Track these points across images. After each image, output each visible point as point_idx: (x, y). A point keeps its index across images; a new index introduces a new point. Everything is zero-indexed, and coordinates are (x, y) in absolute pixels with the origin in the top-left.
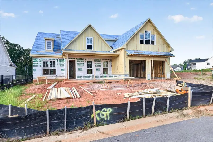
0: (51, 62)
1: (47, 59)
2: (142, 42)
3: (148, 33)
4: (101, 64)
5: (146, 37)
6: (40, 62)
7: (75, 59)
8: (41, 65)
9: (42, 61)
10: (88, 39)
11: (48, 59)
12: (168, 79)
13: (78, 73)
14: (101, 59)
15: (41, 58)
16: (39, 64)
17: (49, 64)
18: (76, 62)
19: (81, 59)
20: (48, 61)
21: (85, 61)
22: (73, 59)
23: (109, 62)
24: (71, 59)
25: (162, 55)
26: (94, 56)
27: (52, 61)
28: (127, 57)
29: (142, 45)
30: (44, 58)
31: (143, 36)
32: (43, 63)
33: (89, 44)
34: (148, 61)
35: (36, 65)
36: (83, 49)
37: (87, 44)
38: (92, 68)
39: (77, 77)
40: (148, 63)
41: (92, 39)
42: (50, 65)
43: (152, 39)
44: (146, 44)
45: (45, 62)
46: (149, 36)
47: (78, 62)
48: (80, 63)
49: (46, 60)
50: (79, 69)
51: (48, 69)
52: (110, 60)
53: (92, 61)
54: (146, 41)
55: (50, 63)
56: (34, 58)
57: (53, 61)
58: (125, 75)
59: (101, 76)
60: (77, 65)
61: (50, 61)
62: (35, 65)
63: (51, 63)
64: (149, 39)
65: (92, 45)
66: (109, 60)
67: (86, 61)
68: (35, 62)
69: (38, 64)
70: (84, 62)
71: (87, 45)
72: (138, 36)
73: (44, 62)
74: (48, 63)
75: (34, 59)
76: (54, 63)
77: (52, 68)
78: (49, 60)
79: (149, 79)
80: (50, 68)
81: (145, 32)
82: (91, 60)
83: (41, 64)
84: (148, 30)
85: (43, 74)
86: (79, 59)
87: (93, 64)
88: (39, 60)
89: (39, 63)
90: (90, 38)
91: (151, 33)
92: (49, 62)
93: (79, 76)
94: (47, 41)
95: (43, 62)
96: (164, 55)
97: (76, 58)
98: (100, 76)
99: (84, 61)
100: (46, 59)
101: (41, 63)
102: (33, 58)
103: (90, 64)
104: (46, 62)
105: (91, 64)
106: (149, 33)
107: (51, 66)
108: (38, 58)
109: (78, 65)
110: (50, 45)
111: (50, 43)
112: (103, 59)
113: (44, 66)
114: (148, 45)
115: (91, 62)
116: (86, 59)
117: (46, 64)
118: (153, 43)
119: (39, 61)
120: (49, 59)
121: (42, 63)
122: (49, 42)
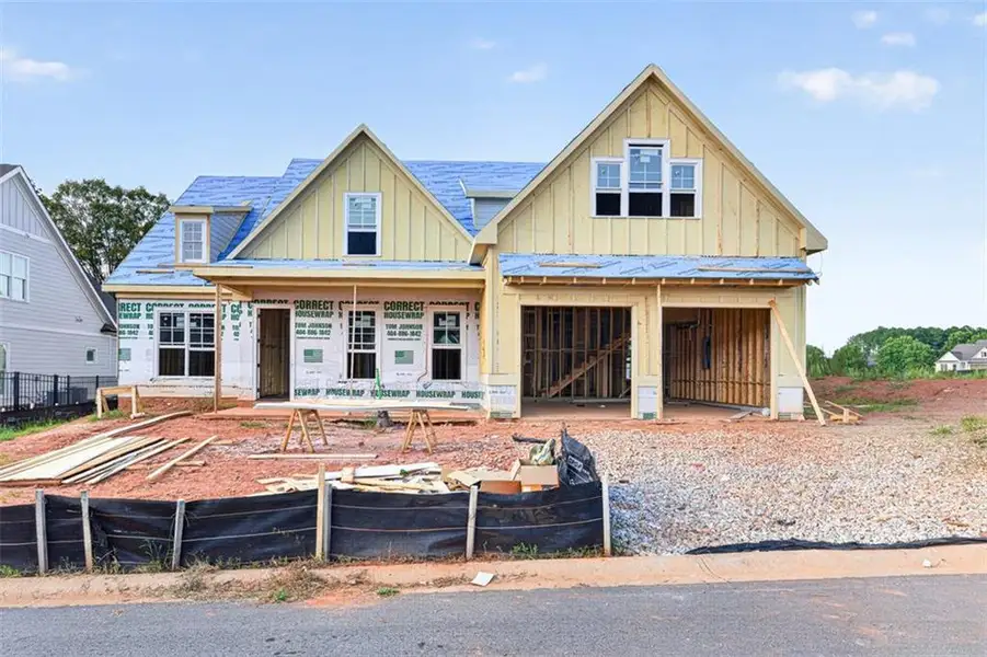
0: (194, 318)
1: (179, 302)
2: (607, 205)
3: (654, 152)
4: (421, 326)
5: (632, 176)
6: (149, 316)
7: (286, 302)
8: (151, 333)
9: (157, 311)
10: (357, 201)
11: (182, 305)
12: (783, 419)
13: (300, 373)
14: (422, 303)
15: (152, 302)
16: (144, 330)
17: (187, 326)
18: (293, 319)
19: (315, 304)
20: (182, 315)
21: (336, 315)
22: (280, 302)
23: (468, 315)
24: (269, 301)
25: (720, 279)
26: (353, 287)
27: (199, 315)
28: (511, 290)
29: (608, 220)
30: (163, 302)
31: (616, 168)
32: (162, 325)
33: (360, 227)
34: (647, 313)
35: (130, 333)
36: (326, 253)
37: (350, 226)
38: (372, 347)
39: (297, 392)
40: (644, 323)
41: (374, 200)
42: (191, 330)
43: (674, 183)
44: (631, 214)
45: (169, 318)
46: (659, 168)
47: (301, 320)
48: (312, 325)
49: (172, 310)
50: (308, 353)
51: (184, 350)
52: (472, 306)
53: (372, 314)
54: (632, 196)
55: (192, 320)
56: (126, 302)
57: (205, 315)
58: (498, 389)
59: (422, 389)
60: (298, 332)
61: (192, 315)
62: (126, 330)
63: (194, 324)
64: (659, 185)
65: (378, 231)
66: (467, 304)
67: (341, 315)
68: (126, 316)
69: (138, 326)
70: (334, 320)
71: (350, 234)
72: (577, 171)
73: (166, 320)
74: (183, 322)
75: (123, 306)
76: (209, 321)
77: (200, 346)
78: (187, 310)
79: (648, 416)
80: (192, 346)
81: (627, 150)
82: (369, 308)
83: (151, 326)
84: (649, 136)
85: (160, 374)
86: (308, 304)
87: (378, 327)
88: (143, 307)
89: (143, 321)
90: (366, 197)
91: (666, 150)
92: (187, 318)
93: (309, 387)
94: (181, 221)
95: (162, 318)
96: (743, 276)
97: (291, 297)
98: (414, 387)
99: (332, 313)
100: (174, 303)
101: (151, 321)
102: (121, 301)
103: (365, 330)
104: (175, 318)
105: (368, 325)
106: (656, 154)
107: (195, 337)
108: (139, 301)
109: (303, 332)
110: (199, 236)
111: (198, 227)
112: (431, 303)
113: (165, 337)
114: (643, 222)
115: (369, 317)
116: (340, 303)
117: (175, 325)
118: (683, 205)
119: (143, 311)
120: (186, 304)
121: (156, 321)
122: (191, 225)
